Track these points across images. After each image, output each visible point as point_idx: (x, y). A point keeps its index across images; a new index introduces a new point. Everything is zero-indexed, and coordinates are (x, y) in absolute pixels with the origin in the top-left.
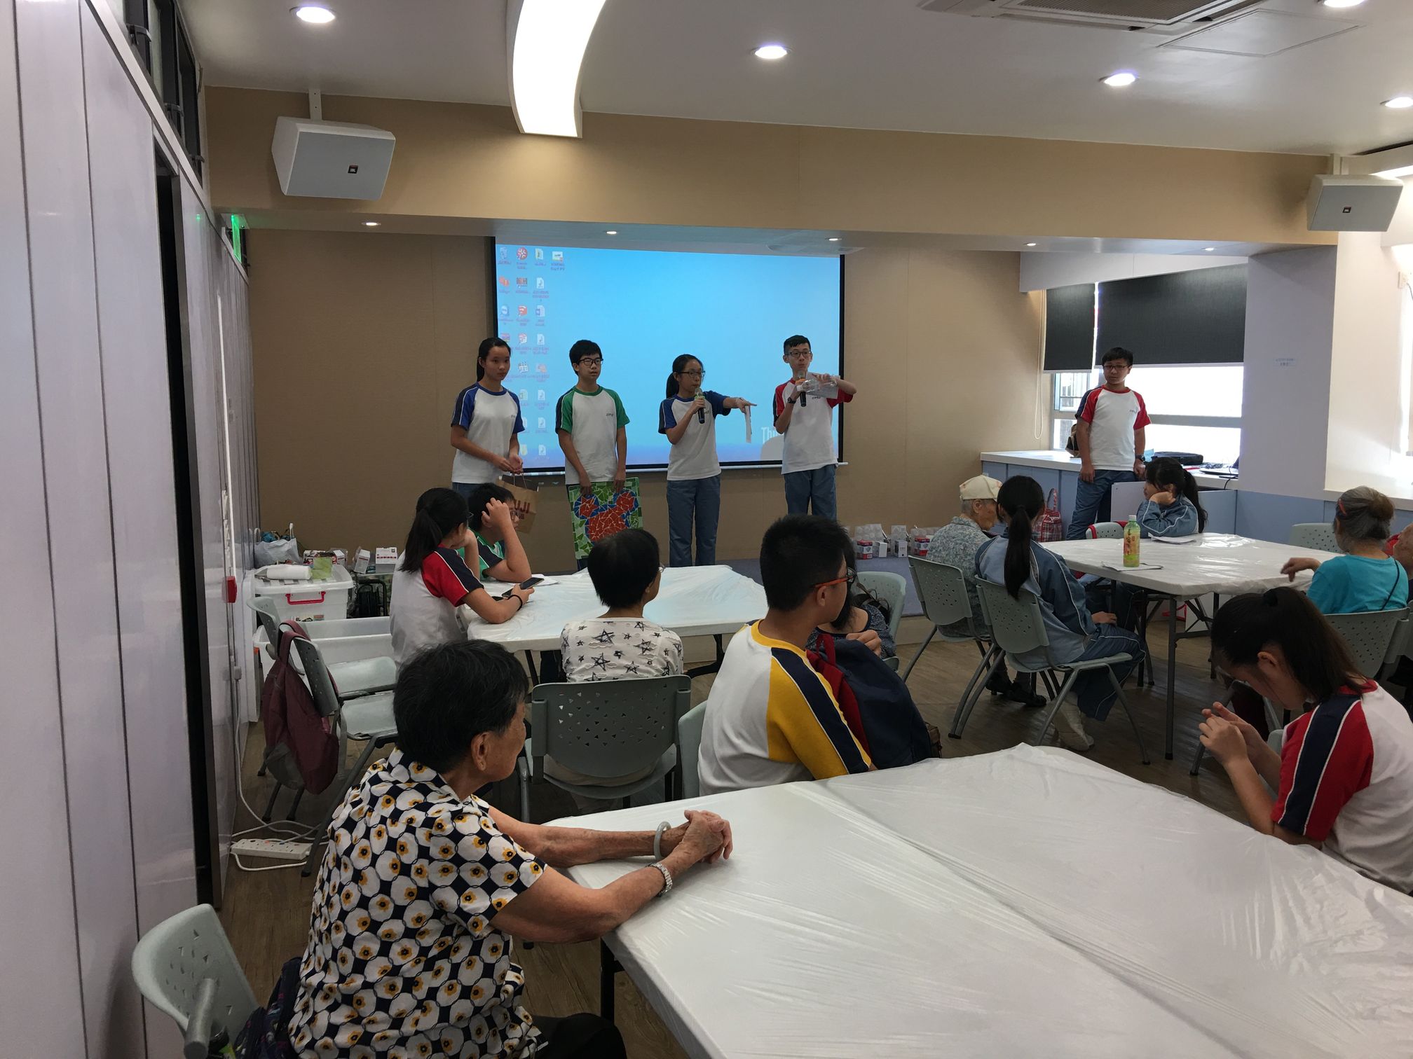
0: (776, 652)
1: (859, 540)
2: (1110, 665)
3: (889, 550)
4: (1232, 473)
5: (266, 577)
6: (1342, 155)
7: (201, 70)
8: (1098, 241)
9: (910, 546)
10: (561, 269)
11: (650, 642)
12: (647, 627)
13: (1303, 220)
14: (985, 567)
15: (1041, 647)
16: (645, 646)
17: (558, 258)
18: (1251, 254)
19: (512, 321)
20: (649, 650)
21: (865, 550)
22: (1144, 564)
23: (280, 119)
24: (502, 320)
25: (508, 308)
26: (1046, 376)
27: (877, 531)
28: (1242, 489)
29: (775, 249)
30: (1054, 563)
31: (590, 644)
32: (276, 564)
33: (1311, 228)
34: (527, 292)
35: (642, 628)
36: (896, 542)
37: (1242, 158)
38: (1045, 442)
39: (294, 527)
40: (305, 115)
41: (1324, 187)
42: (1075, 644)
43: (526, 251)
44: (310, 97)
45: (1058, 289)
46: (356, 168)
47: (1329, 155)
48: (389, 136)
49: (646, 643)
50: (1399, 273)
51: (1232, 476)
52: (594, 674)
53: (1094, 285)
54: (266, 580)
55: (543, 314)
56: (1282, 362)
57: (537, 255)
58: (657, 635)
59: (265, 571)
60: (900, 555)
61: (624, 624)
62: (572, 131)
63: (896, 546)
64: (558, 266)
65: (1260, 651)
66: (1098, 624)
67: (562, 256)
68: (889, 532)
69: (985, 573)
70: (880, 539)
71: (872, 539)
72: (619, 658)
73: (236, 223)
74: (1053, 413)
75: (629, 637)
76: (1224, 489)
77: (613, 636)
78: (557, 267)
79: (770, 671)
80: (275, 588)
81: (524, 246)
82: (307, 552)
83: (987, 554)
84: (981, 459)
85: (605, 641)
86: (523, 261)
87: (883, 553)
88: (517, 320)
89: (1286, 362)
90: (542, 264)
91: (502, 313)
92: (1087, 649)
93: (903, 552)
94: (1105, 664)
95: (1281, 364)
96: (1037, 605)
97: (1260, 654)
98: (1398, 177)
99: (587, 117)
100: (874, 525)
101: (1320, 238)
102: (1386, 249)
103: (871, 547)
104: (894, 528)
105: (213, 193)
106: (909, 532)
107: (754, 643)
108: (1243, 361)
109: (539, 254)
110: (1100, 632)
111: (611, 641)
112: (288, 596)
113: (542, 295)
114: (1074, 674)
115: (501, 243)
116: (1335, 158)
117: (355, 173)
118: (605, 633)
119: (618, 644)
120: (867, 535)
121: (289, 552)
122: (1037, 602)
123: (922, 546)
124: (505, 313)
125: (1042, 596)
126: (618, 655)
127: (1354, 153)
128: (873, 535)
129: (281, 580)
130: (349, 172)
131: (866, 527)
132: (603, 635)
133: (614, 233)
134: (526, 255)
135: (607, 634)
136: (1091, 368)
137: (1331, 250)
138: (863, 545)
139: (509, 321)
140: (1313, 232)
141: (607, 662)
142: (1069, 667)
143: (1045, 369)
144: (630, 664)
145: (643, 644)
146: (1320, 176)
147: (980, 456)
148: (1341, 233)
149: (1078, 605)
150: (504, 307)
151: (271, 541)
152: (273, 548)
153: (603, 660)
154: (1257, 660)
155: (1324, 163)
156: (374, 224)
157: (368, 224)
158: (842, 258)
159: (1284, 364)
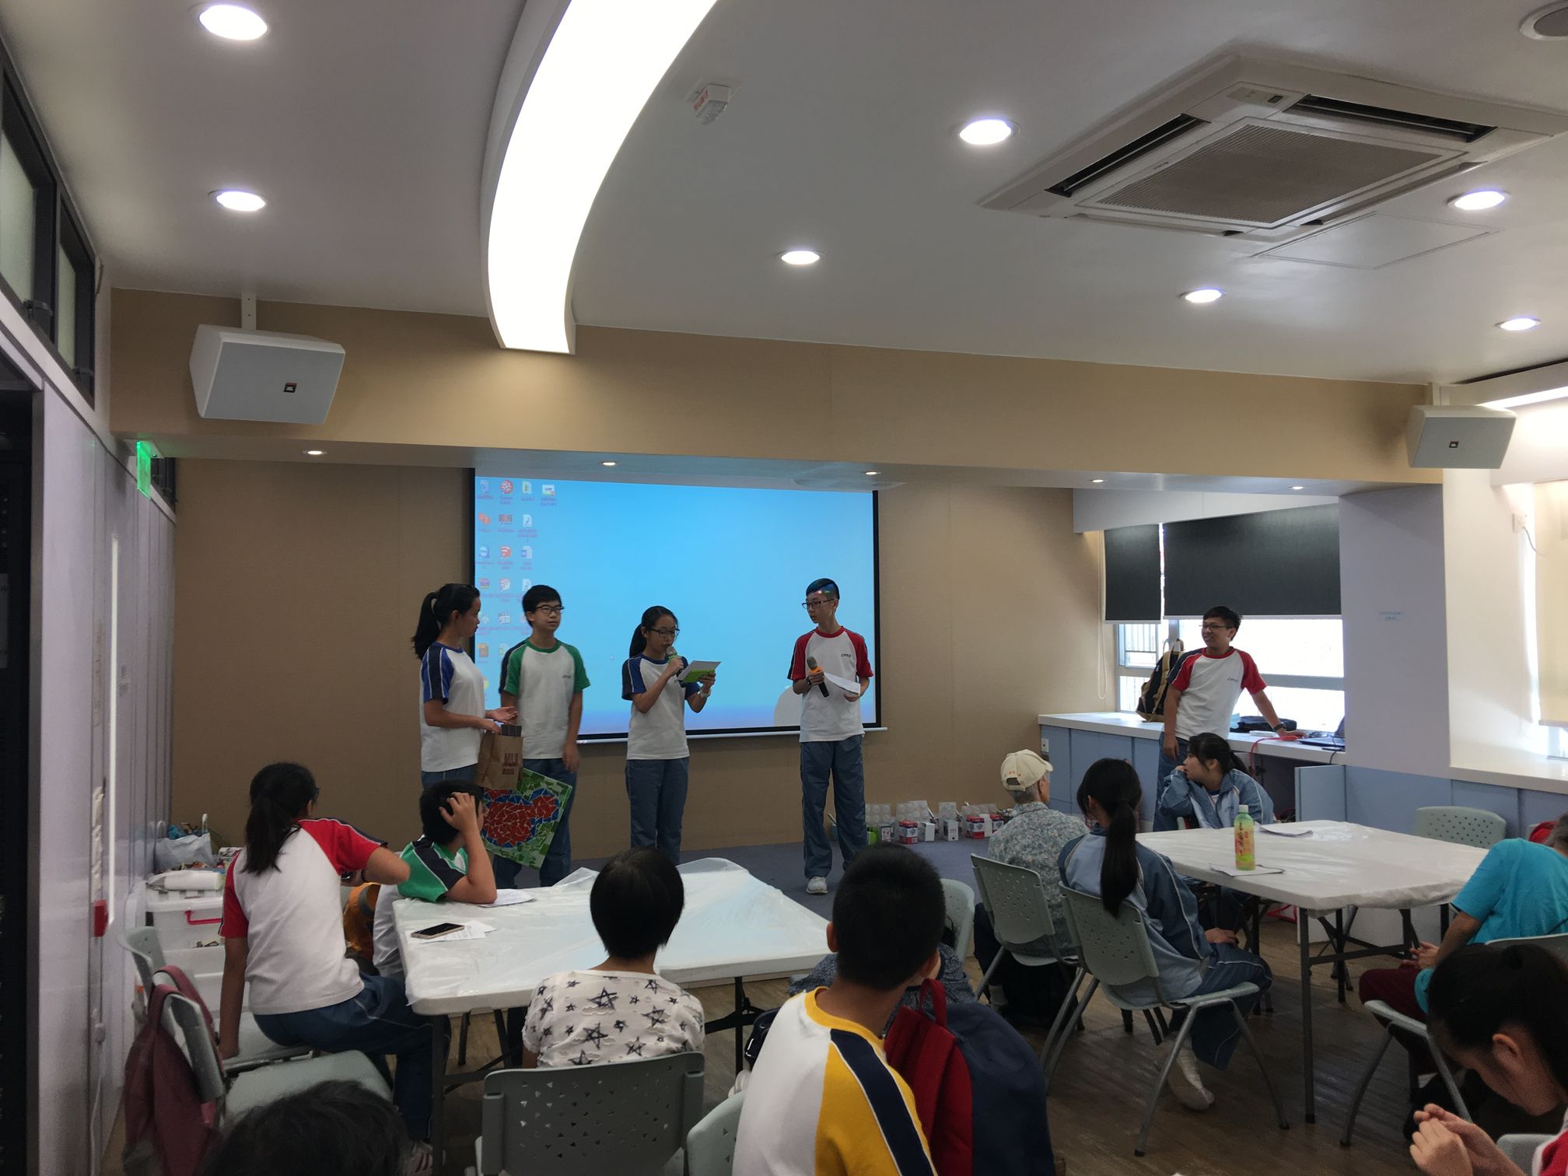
0: (836, 1035)
1: (901, 821)
2: (1233, 999)
3: (936, 831)
4: (1337, 744)
5: (163, 886)
6: (1442, 384)
7: (102, 267)
8: (1160, 477)
9: (961, 826)
10: (552, 504)
11: (662, 1011)
12: (661, 987)
13: (1403, 454)
14: (1073, 874)
15: (1148, 977)
16: (656, 1016)
17: (549, 493)
18: (1344, 491)
19: (493, 563)
20: (662, 1022)
21: (908, 832)
22: (1261, 866)
23: (201, 327)
24: (481, 563)
25: (488, 549)
26: (1107, 627)
27: (922, 809)
28: (1349, 764)
29: (802, 483)
30: (1160, 867)
31: (585, 1010)
32: (180, 869)
33: (1413, 464)
34: (510, 531)
35: (655, 989)
36: (944, 822)
37: (1328, 387)
38: (1111, 703)
39: (208, 819)
40: (234, 321)
41: (1427, 418)
42: (1190, 973)
43: (511, 484)
44: (243, 302)
45: (1117, 529)
46: (294, 386)
47: (1427, 384)
48: (338, 350)
49: (658, 1012)
50: (1513, 516)
51: (1337, 748)
52: (583, 1053)
53: (1158, 525)
54: (163, 892)
55: (529, 555)
56: (1387, 616)
57: (524, 488)
58: (673, 1001)
59: (163, 879)
60: (950, 838)
61: (628, 981)
62: (563, 347)
63: (945, 827)
64: (549, 501)
65: (1495, 1031)
66: (1213, 945)
67: (553, 490)
68: (936, 810)
69: (1074, 880)
70: (925, 819)
71: (917, 819)
72: (621, 1031)
73: (144, 453)
74: (1119, 669)
75: (637, 1001)
76: (1330, 764)
77: (615, 998)
78: (547, 502)
79: (825, 1062)
80: (175, 902)
81: (509, 479)
82: (223, 850)
83: (1074, 858)
84: (1039, 723)
85: (604, 1005)
86: (507, 495)
87: (930, 835)
88: (499, 563)
89: (1392, 616)
90: (530, 499)
91: (480, 556)
92: (1205, 979)
93: (953, 834)
95: (1386, 619)
96: (1142, 924)
97: (1496, 1037)
98: (1508, 408)
99: (581, 331)
100: (920, 802)
101: (1423, 475)
102: (1496, 488)
103: (916, 829)
104: (942, 805)
105: (114, 412)
106: (960, 810)
107: (808, 1020)
108: (1340, 614)
109: (526, 487)
111: (612, 1005)
112: (189, 913)
113: (529, 534)
115: (482, 475)
116: (1434, 387)
117: (293, 392)
118: (605, 993)
119: (622, 1009)
120: (910, 815)
121: (200, 851)
122: (1141, 920)
123: (975, 827)
124: (484, 555)
125: (1148, 910)
126: (619, 1027)
127: (1456, 381)
128: (917, 814)
129: (183, 891)
130: (286, 391)
131: (910, 805)
132: (602, 996)
133: (613, 464)
134: (511, 488)
135: (608, 995)
136: (1160, 619)
137: (1435, 490)
138: (906, 826)
139: (489, 563)
140: (1415, 469)
141: (604, 1036)
143: (1106, 619)
144: (634, 1040)
145: (654, 1012)
146: (1421, 407)
147: (1037, 718)
148: (1446, 470)
149: (1190, 919)
150: (483, 548)
151: (177, 837)
152: (178, 846)
153: (599, 1033)
154: (1491, 1043)
155: (1422, 393)
156: (318, 453)
157: (311, 453)
158: (875, 494)
159: (1390, 618)
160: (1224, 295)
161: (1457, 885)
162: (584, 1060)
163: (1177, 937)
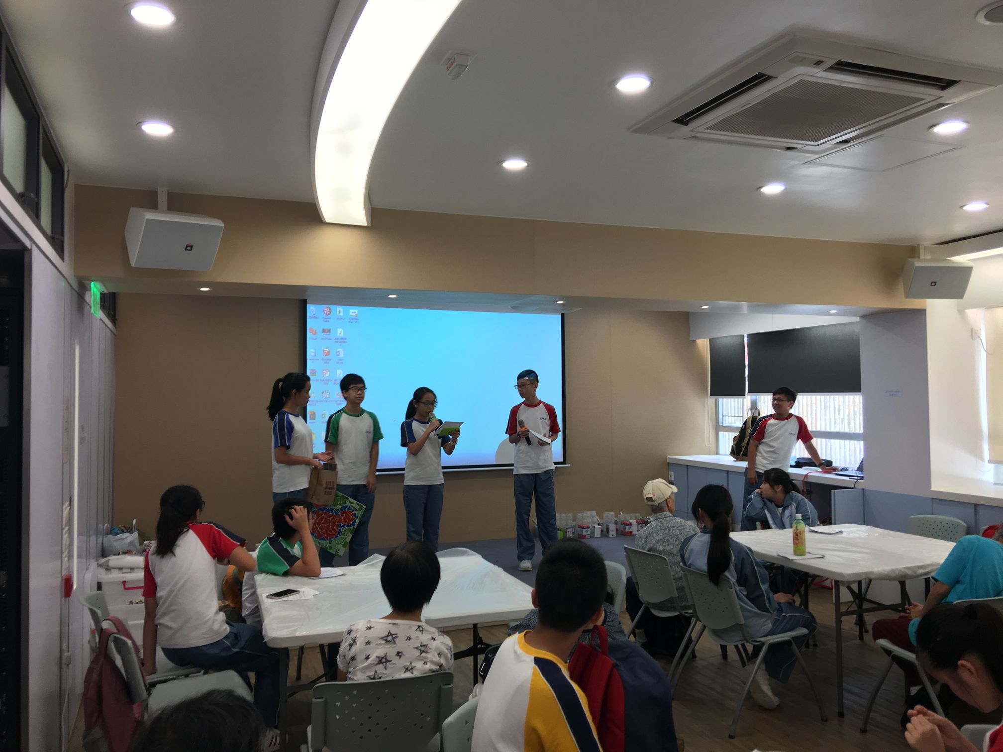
0: (538, 661)
1: (579, 524)
2: (792, 638)
3: (602, 531)
4: (858, 475)
5: (108, 566)
6: (925, 245)
7: (69, 171)
8: (745, 305)
9: (618, 527)
10: (357, 322)
11: (427, 645)
12: (425, 630)
13: (901, 290)
14: (689, 558)
15: (737, 624)
16: (423, 649)
17: (354, 314)
18: (862, 313)
19: (318, 360)
20: (426, 652)
21: (584, 531)
22: (809, 553)
23: (132, 209)
24: (311, 360)
25: (315, 350)
26: (711, 400)
27: (593, 517)
28: (866, 488)
29: (515, 309)
30: (745, 553)
31: (377, 644)
32: (119, 554)
33: (908, 296)
34: (330, 339)
35: (422, 631)
36: (607, 525)
37: (853, 247)
38: (714, 449)
39: (136, 523)
40: (153, 205)
41: (916, 267)
42: (764, 622)
43: (330, 309)
44: (158, 193)
45: (718, 338)
46: (191, 247)
47: (916, 245)
48: (219, 223)
49: (424, 646)
50: (972, 329)
51: (859, 478)
52: (376, 672)
53: (744, 335)
54: (108, 569)
55: (342, 355)
56: (891, 393)
57: (338, 312)
58: (434, 639)
59: (108, 561)
60: (610, 535)
61: (405, 626)
62: (363, 221)
63: (607, 528)
64: (355, 319)
65: (960, 659)
66: (779, 603)
67: (357, 313)
68: (601, 517)
69: (690, 562)
70: (594, 523)
71: (590, 523)
72: (400, 658)
73: (95, 289)
74: (718, 428)
75: (410, 639)
76: (854, 488)
77: (397, 637)
78: (353, 320)
79: (530, 678)
80: (116, 576)
81: (329, 306)
82: (144, 542)
83: (690, 548)
84: (668, 462)
85: (389, 641)
86: (328, 316)
87: (598, 534)
88: (323, 359)
89: (894, 393)
90: (342, 319)
91: (310, 355)
92: (774, 625)
93: (613, 533)
94: (789, 638)
95: (890, 395)
96: (733, 590)
97: (960, 662)
98: (969, 260)
99: (375, 212)
100: (591, 512)
101: (915, 303)
102: (961, 312)
103: (589, 529)
104: (606, 514)
105: (77, 263)
106: (617, 517)
107: (519, 651)
108: (861, 392)
109: (340, 311)
110: (782, 610)
111: (394, 641)
112: (124, 583)
113: (342, 341)
114: (765, 648)
115: (309, 304)
116: (921, 247)
117: (191, 250)
118: (390, 634)
119: (401, 644)
120: (585, 520)
121: (131, 543)
122: (733, 587)
123: (627, 528)
124: (313, 354)
125: (738, 581)
126: (399, 655)
127: (935, 243)
128: (590, 520)
129: (120, 569)
130: (186, 250)
131: (585, 514)
132: (388, 636)
133: (395, 296)
134: (330, 312)
135: (392, 635)
136: (745, 395)
137: (922, 313)
138: (583, 528)
139: (316, 360)
140: (908, 299)
141: (389, 661)
142: (760, 641)
143: (711, 395)
144: (408, 664)
146: (912, 260)
147: (666, 458)
148: (928, 300)
150: (312, 350)
151: (117, 534)
152: (117, 540)
153: (386, 659)
154: (957, 667)
155: (913, 251)
156: (207, 289)
157: (202, 289)
158: (563, 316)
159: (892, 395)
160: (786, 189)
161: (935, 565)
162: (376, 676)
163: (756, 598)
